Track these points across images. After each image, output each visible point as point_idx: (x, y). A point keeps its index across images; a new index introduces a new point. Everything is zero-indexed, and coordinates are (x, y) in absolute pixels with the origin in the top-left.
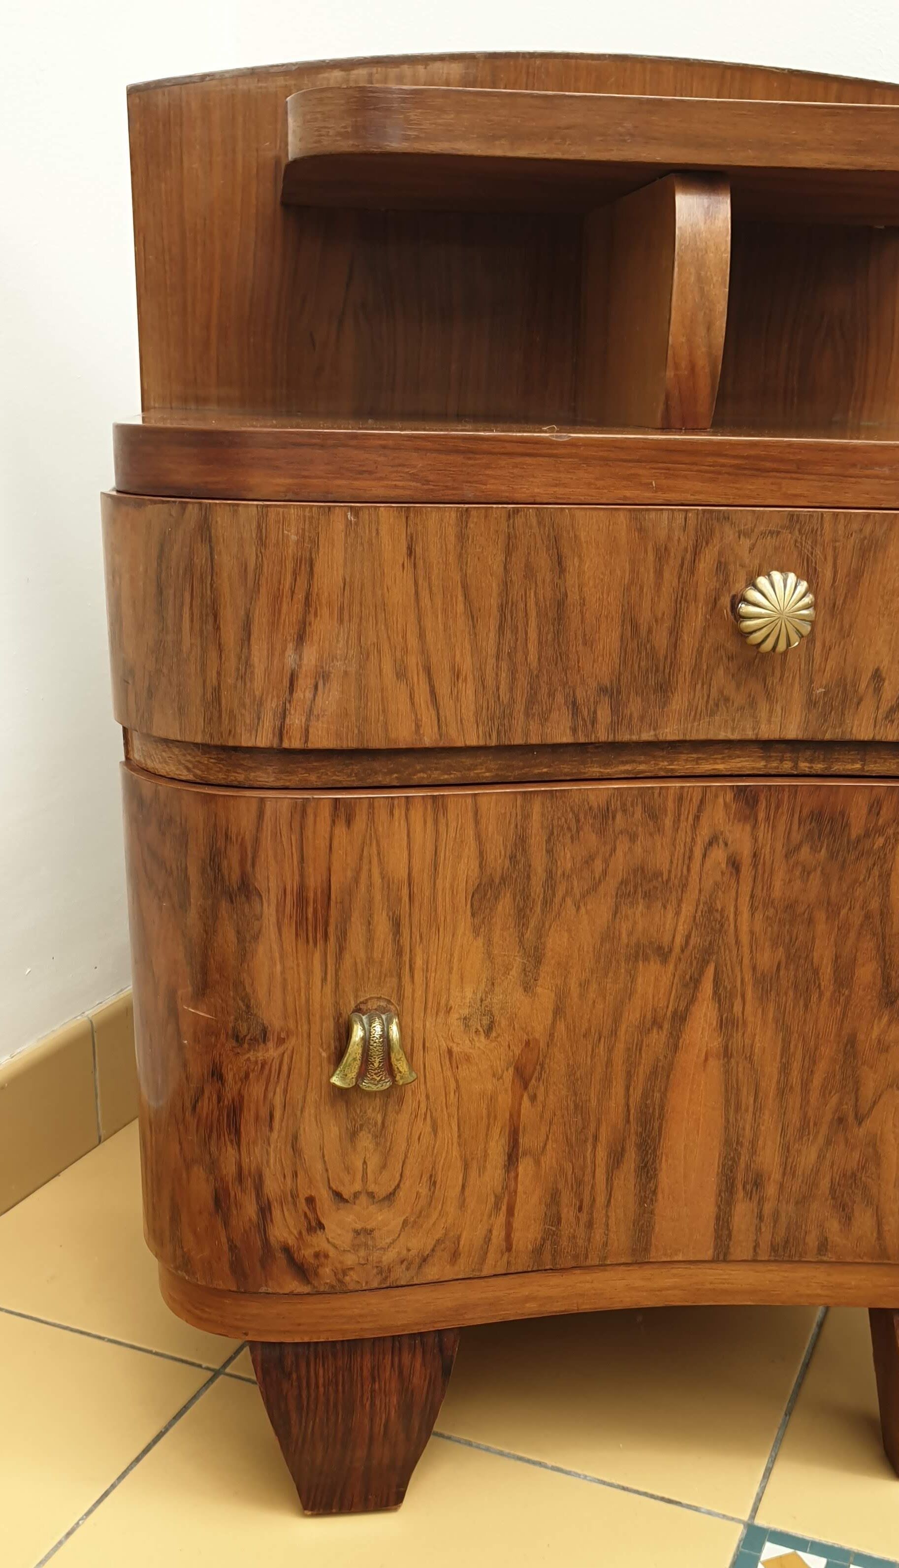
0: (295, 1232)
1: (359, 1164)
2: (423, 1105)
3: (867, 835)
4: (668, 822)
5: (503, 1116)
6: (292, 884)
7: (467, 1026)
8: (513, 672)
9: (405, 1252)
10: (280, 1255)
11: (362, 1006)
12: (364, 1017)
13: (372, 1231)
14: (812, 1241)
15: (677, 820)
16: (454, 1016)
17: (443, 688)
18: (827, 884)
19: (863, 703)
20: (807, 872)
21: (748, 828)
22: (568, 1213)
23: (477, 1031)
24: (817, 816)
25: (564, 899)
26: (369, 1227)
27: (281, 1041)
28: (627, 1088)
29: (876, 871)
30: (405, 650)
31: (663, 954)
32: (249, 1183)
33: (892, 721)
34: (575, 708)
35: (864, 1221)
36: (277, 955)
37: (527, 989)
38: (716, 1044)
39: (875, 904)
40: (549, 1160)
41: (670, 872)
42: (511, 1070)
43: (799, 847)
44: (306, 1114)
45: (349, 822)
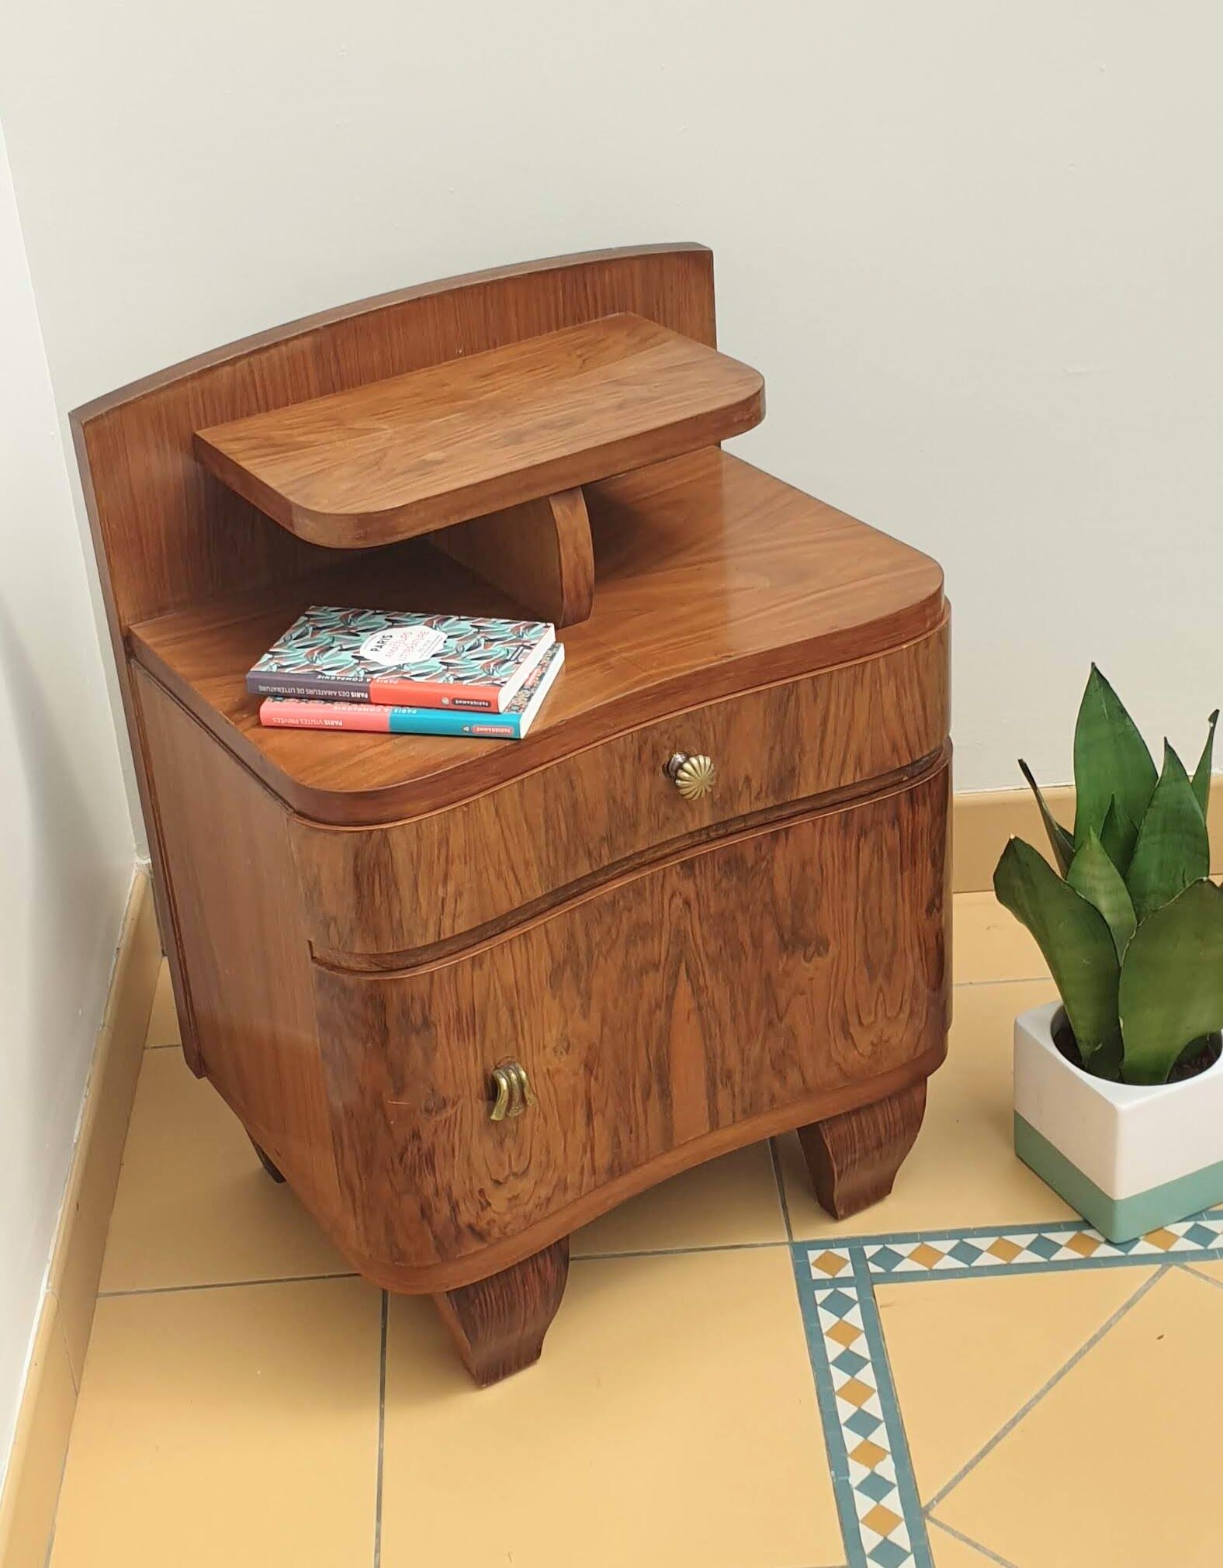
0: (475, 1214)
1: (507, 1159)
2: (538, 1109)
3: (756, 863)
4: (648, 894)
5: (582, 1095)
6: (452, 1012)
7: (556, 1052)
8: (556, 850)
9: (537, 1200)
10: (466, 1231)
11: (499, 1066)
12: (501, 1071)
13: (518, 1195)
14: (766, 1098)
15: (652, 892)
16: (548, 1050)
17: (521, 875)
18: (739, 895)
19: (742, 795)
20: (727, 893)
21: (691, 882)
22: (623, 1137)
23: (561, 1053)
24: (728, 863)
25: (598, 957)
26: (516, 1194)
27: (454, 1104)
28: (647, 1050)
29: (765, 880)
30: (500, 863)
31: (656, 966)
32: (443, 1195)
33: (759, 800)
34: (590, 854)
35: (794, 1077)
36: (448, 1054)
37: (585, 1015)
38: (693, 1005)
39: (768, 898)
40: (610, 1110)
41: (652, 920)
42: (582, 1067)
43: (721, 881)
44: (473, 1139)
45: (481, 967)
